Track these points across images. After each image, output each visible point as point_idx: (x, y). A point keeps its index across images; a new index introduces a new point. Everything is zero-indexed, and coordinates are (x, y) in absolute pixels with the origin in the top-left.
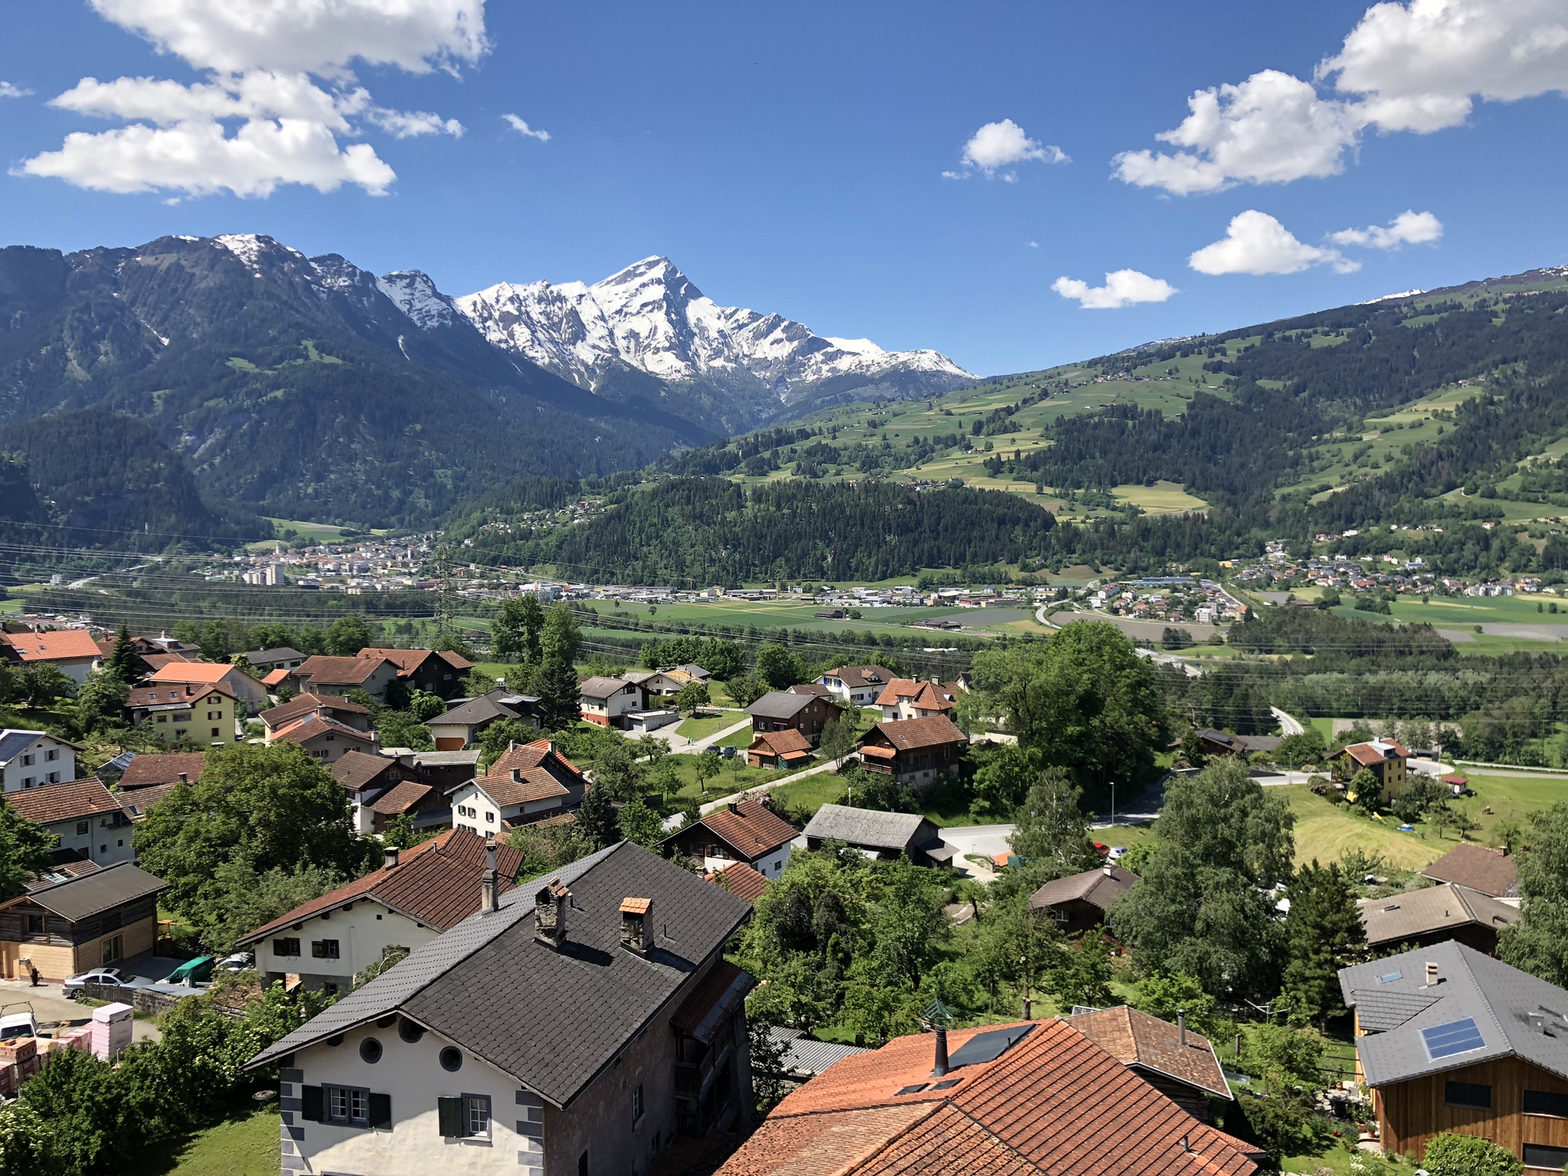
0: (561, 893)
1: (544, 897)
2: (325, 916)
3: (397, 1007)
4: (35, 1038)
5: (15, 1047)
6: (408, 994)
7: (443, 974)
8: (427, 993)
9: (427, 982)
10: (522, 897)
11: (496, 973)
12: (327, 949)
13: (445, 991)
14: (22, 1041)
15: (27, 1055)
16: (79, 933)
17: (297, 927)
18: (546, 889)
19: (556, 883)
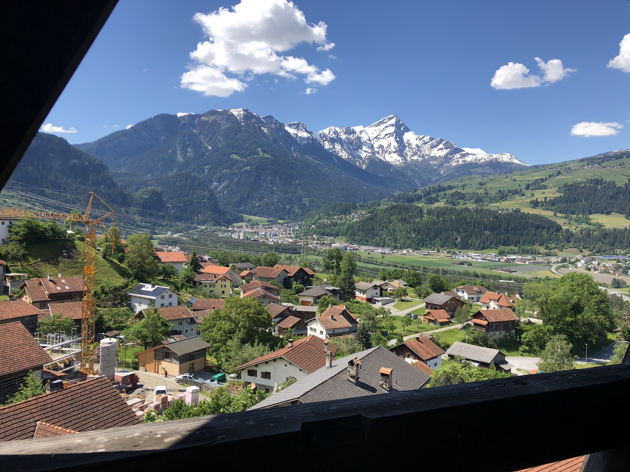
0: (358, 363)
1: (351, 363)
2: (266, 363)
3: (298, 398)
4: (167, 395)
5: (161, 397)
6: (302, 393)
7: (314, 388)
8: (309, 394)
9: (309, 390)
10: (342, 363)
11: (333, 390)
12: (267, 375)
13: (315, 394)
14: (163, 395)
15: (165, 400)
16: (182, 359)
17: (256, 366)
18: (352, 360)
19: (356, 358)
